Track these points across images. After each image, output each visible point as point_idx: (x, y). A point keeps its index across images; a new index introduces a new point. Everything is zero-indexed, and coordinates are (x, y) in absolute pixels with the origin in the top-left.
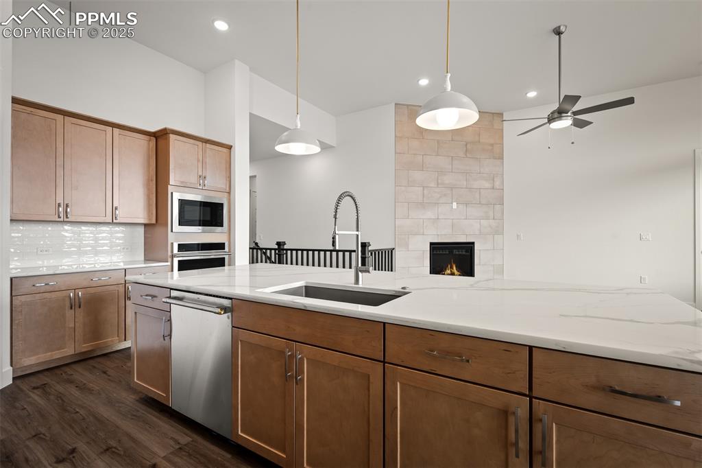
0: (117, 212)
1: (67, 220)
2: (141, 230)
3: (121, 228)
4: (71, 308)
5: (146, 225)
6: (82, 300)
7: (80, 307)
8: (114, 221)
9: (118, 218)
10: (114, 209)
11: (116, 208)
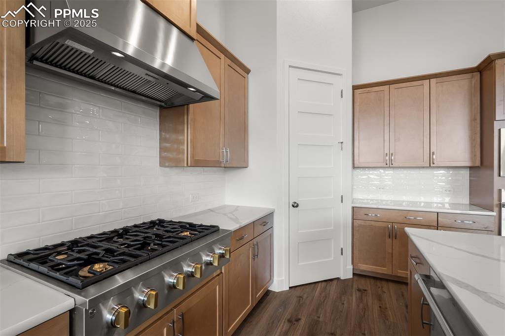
0: (434, 157)
1: (392, 166)
2: (466, 173)
3: (442, 172)
4: (389, 238)
5: (471, 168)
6: (398, 233)
7: (396, 238)
8: (432, 165)
9: (435, 162)
10: (431, 154)
11: (433, 153)
